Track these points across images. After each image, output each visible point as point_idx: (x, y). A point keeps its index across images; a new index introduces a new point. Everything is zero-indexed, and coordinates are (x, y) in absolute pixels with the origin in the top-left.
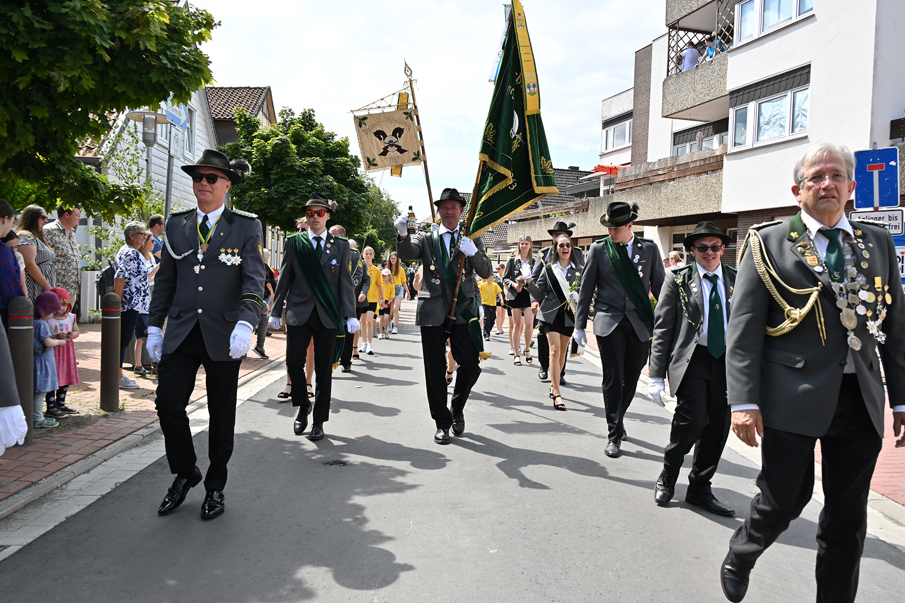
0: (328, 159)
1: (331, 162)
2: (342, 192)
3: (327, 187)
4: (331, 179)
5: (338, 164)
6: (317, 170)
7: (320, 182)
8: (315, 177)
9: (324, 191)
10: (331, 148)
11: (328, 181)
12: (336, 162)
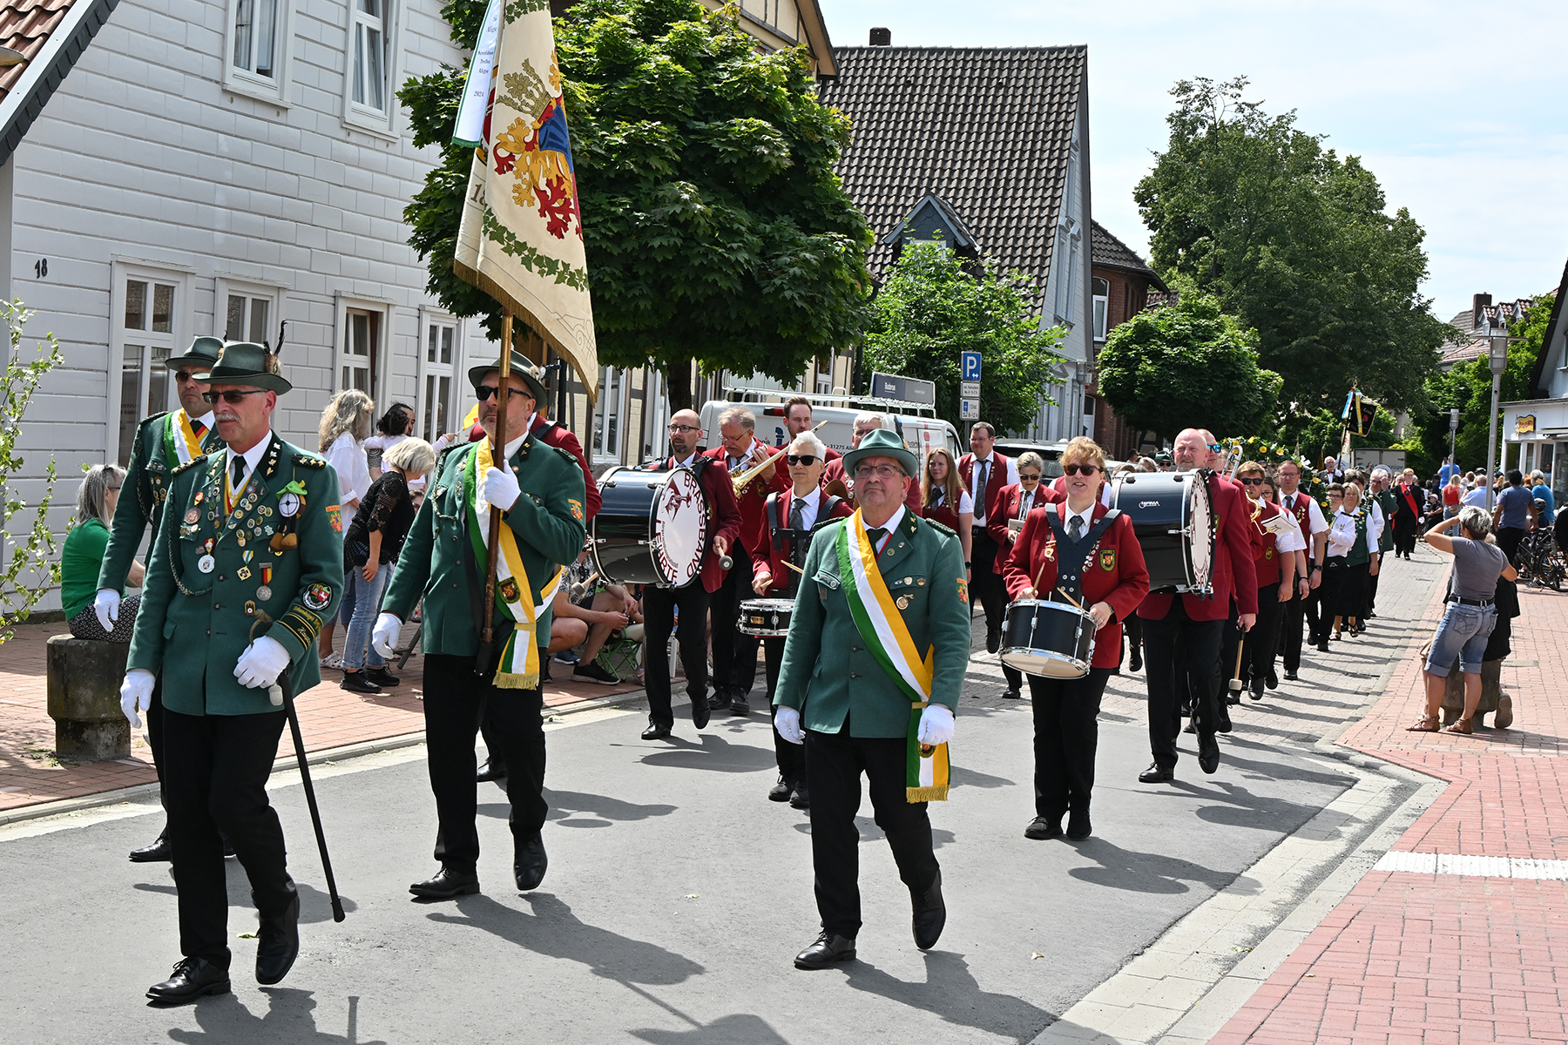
0: (703, 125)
1: (709, 134)
2: (733, 234)
3: (673, 220)
4: (687, 190)
5: (730, 143)
6: (655, 162)
7: (657, 202)
8: (645, 187)
9: (661, 233)
10: (719, 90)
11: (678, 200)
12: (725, 134)
